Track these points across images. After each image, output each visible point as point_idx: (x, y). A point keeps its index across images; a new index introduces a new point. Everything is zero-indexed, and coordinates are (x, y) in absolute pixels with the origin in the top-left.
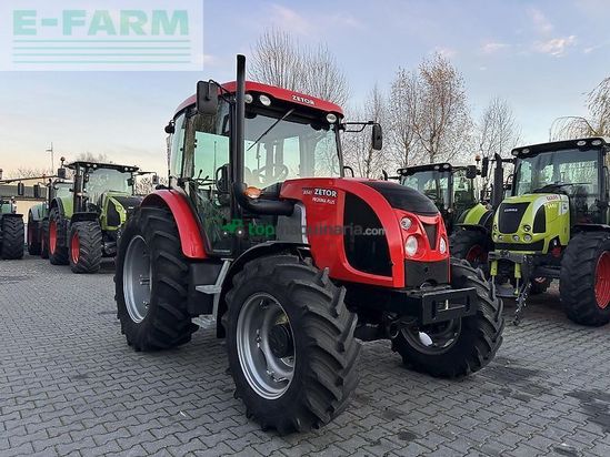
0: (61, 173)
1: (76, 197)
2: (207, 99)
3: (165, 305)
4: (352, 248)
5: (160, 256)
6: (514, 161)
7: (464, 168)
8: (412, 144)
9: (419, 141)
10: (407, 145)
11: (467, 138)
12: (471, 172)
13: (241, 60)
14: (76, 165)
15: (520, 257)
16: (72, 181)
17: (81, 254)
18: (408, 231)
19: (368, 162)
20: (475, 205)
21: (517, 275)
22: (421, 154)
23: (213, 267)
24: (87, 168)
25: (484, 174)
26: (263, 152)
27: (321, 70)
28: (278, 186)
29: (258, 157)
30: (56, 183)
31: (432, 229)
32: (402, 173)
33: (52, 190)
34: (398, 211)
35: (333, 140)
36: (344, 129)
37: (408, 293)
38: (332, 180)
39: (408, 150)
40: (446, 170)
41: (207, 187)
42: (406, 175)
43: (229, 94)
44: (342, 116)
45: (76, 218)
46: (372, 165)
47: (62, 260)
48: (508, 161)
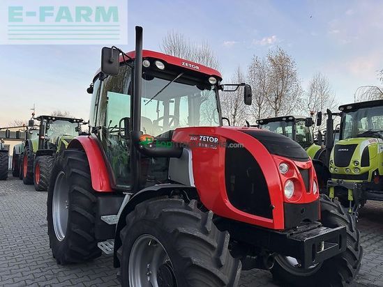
0: (31, 123)
1: (40, 139)
2: (110, 62)
3: (78, 231)
4: (233, 188)
5: (75, 190)
6: (340, 115)
7: (304, 120)
8: (263, 104)
9: (268, 102)
10: (259, 105)
11: (299, 100)
12: (309, 122)
13: (139, 31)
14: (41, 118)
15: (352, 185)
16: (38, 128)
17: (41, 178)
18: (285, 175)
19: (234, 116)
20: (311, 144)
21: (350, 198)
22: (269, 111)
23: (117, 199)
24: (48, 120)
25: (319, 124)
26: (162, 107)
27: (203, 58)
28: (171, 133)
29: (158, 111)
30: (31, 130)
31: (306, 173)
32: (259, 123)
33: (28, 134)
34: (275, 157)
35: (214, 98)
36: (222, 89)
37: (288, 234)
38: (214, 128)
39: (260, 108)
40: (290, 121)
41: (116, 133)
42: (262, 124)
43: (131, 60)
44: (221, 79)
45: (39, 153)
46: (237, 117)
47: (29, 181)
48: (336, 114)
